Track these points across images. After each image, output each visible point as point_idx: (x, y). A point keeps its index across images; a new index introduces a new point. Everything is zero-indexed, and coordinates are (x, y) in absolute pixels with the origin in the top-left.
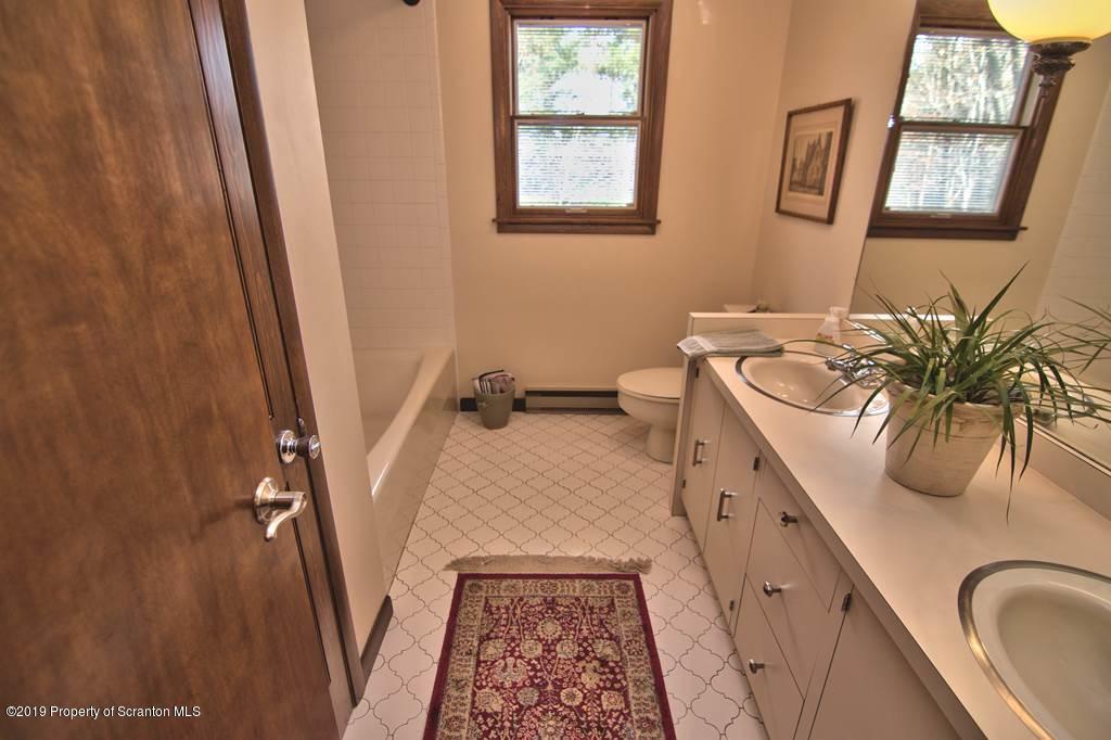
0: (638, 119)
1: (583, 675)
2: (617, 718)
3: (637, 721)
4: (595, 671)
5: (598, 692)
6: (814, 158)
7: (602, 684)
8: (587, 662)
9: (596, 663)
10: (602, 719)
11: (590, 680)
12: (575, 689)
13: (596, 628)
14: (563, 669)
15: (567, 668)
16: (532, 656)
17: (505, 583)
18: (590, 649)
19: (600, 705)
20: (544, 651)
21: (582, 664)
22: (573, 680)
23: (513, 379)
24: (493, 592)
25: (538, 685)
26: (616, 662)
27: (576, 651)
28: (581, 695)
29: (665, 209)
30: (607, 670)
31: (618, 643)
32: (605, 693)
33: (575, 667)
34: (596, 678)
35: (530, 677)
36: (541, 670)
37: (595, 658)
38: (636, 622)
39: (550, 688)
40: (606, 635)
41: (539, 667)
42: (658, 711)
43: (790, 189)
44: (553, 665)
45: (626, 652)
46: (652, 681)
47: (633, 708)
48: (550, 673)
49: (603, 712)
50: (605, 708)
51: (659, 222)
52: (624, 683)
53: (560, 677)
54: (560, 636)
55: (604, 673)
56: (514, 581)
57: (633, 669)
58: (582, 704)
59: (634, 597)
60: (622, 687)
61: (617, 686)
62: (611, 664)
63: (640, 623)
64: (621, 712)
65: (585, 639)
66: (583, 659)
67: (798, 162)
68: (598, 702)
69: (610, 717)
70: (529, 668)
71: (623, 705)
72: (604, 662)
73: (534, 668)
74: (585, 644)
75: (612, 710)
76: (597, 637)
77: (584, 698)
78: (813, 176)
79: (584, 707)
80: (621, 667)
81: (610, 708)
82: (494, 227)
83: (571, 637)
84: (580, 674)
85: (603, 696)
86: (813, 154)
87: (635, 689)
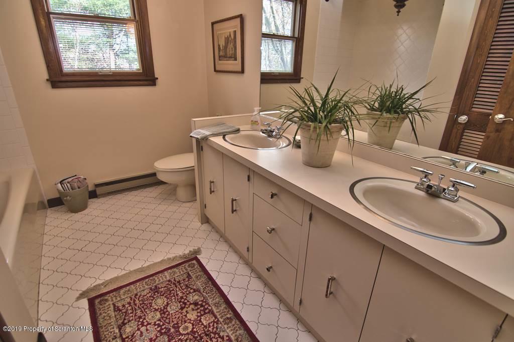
1: (187, 315)
2: (213, 325)
3: (223, 322)
4: (193, 310)
5: (199, 319)
6: (229, 44)
7: (199, 314)
8: (187, 308)
9: (192, 306)
10: (206, 330)
11: (192, 316)
12: (186, 324)
13: (185, 290)
14: (176, 317)
15: (177, 316)
16: (155, 320)
17: (122, 291)
18: (186, 301)
19: (203, 324)
20: (161, 314)
21: (184, 311)
22: (183, 320)
23: (85, 179)
24: (116, 299)
25: (165, 332)
26: (202, 301)
27: (179, 306)
28: (191, 325)
29: (159, 70)
30: (199, 307)
31: (199, 291)
32: (202, 317)
33: (181, 313)
34: (195, 313)
35: (158, 331)
36: (163, 325)
37: (191, 304)
38: (204, 278)
39: (172, 330)
40: (192, 291)
41: (162, 323)
42: (230, 312)
43: (220, 60)
44: (170, 318)
45: (205, 294)
46: (223, 301)
47: (219, 317)
48: (169, 323)
49: (205, 327)
50: (205, 324)
51: (157, 78)
52: (210, 308)
53: (175, 322)
54: (167, 303)
55: (198, 309)
56: (128, 288)
57: (211, 300)
58: (193, 328)
59: (199, 267)
60: (210, 310)
61: (207, 311)
62: (200, 303)
63: (206, 277)
64: (214, 322)
65: (182, 298)
66: (185, 307)
67: (221, 46)
68: (201, 323)
69: (209, 327)
70: (156, 327)
71: (214, 318)
72: (196, 304)
73: (159, 325)
74: (183, 300)
75: (209, 323)
76: (187, 294)
77: (193, 325)
78: (230, 52)
79: (195, 330)
80: (205, 302)
81: (208, 322)
82: (49, 85)
83: (174, 300)
84: (186, 316)
85: (202, 320)
86: (228, 43)
87: (216, 308)
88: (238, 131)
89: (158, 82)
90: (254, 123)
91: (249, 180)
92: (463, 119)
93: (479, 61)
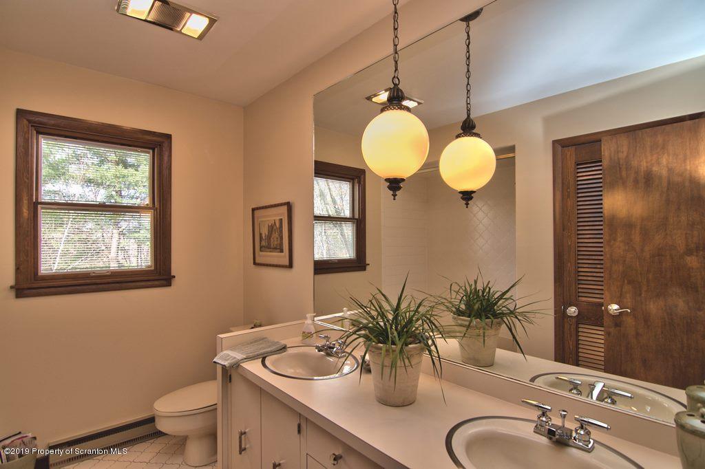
0: (150, 208)
6: (274, 233)
23: (35, 438)
29: (176, 268)
43: (261, 251)
51: (174, 277)
67: (263, 236)
78: (274, 242)
82: (13, 293)
86: (272, 231)
88: (284, 348)
89: (175, 282)
90: (307, 335)
91: (299, 432)
92: (572, 311)
93: (570, 243)
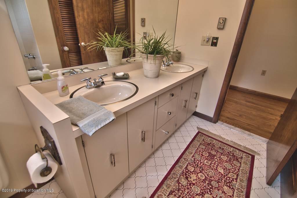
1: (195, 179)
2: (192, 165)
3: (188, 161)
4: (191, 178)
5: (193, 172)
7: (191, 173)
8: (192, 181)
9: (189, 179)
10: (196, 167)
12: (200, 177)
13: (182, 189)
14: (200, 185)
15: (199, 184)
16: (209, 195)
18: (188, 185)
19: (194, 169)
20: (205, 194)
21: (194, 182)
22: (199, 180)
25: (210, 185)
26: (183, 176)
27: (193, 187)
28: (198, 175)
30: (187, 176)
31: (178, 180)
32: (191, 171)
33: (196, 183)
34: (192, 176)
35: (213, 189)
36: (208, 189)
37: (188, 181)
38: (168, 182)
39: (207, 182)
40: (180, 185)
41: (208, 190)
42: (181, 160)
44: (203, 187)
45: (178, 177)
46: (177, 165)
47: (186, 164)
48: (205, 186)
49: (195, 168)
50: (194, 168)
52: (185, 170)
53: (202, 183)
54: (196, 195)
55: (189, 175)
57: (180, 171)
58: (199, 173)
59: (160, 190)
60: (186, 169)
61: (187, 171)
62: (185, 176)
63: (166, 181)
64: (190, 165)
65: (188, 188)
66: (192, 183)
68: (195, 170)
69: (193, 166)
70: (212, 192)
71: (188, 166)
72: (187, 178)
73: (210, 191)
74: (189, 187)
75: (192, 167)
76: (184, 186)
77: (198, 174)
79: (199, 172)
80: (183, 174)
81: (192, 168)
83: (192, 192)
84: (196, 180)
85: (193, 171)
87: (183, 167)
